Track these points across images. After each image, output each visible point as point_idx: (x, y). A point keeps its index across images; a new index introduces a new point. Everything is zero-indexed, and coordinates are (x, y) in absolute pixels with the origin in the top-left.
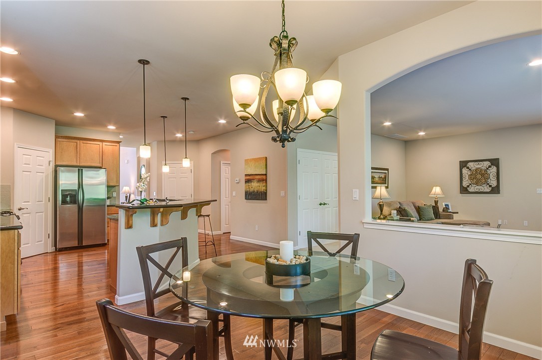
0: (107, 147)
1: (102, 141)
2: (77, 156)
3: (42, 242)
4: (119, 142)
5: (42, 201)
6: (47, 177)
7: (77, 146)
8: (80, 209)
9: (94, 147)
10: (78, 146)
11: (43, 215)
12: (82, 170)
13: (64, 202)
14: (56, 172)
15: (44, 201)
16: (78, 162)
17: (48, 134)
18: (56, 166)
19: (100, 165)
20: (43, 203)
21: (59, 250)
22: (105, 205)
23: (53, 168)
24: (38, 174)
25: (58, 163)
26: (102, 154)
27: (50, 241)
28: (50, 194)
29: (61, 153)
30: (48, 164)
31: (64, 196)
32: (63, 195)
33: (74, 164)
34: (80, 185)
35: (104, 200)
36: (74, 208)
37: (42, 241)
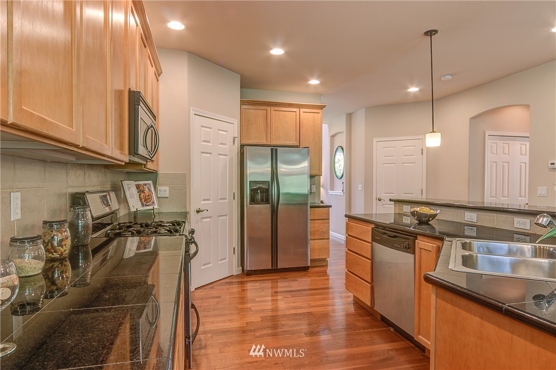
0: (307, 116)
1: (299, 106)
2: (267, 130)
3: (227, 260)
4: (322, 107)
5: (225, 199)
6: (231, 161)
7: (267, 115)
8: (274, 212)
9: (289, 116)
10: (269, 114)
11: (228, 219)
12: (276, 149)
13: (253, 201)
14: (242, 154)
15: (227, 198)
16: (269, 139)
17: (232, 96)
18: (242, 146)
19: (297, 143)
20: (227, 201)
21: (248, 274)
22: (307, 204)
23: (238, 149)
24: (220, 156)
25: (244, 142)
26: (300, 126)
27: (236, 258)
28: (236, 189)
29: (248, 126)
30: (232, 143)
31: (254, 192)
32: (252, 190)
33: (264, 142)
34: (274, 174)
35: (306, 196)
36: (265, 208)
37: (225, 259)
